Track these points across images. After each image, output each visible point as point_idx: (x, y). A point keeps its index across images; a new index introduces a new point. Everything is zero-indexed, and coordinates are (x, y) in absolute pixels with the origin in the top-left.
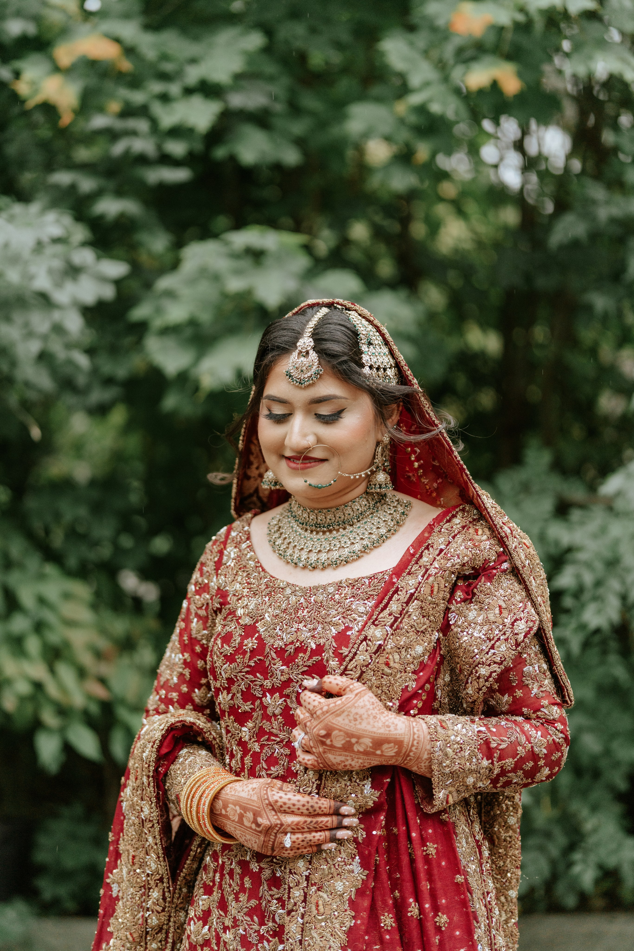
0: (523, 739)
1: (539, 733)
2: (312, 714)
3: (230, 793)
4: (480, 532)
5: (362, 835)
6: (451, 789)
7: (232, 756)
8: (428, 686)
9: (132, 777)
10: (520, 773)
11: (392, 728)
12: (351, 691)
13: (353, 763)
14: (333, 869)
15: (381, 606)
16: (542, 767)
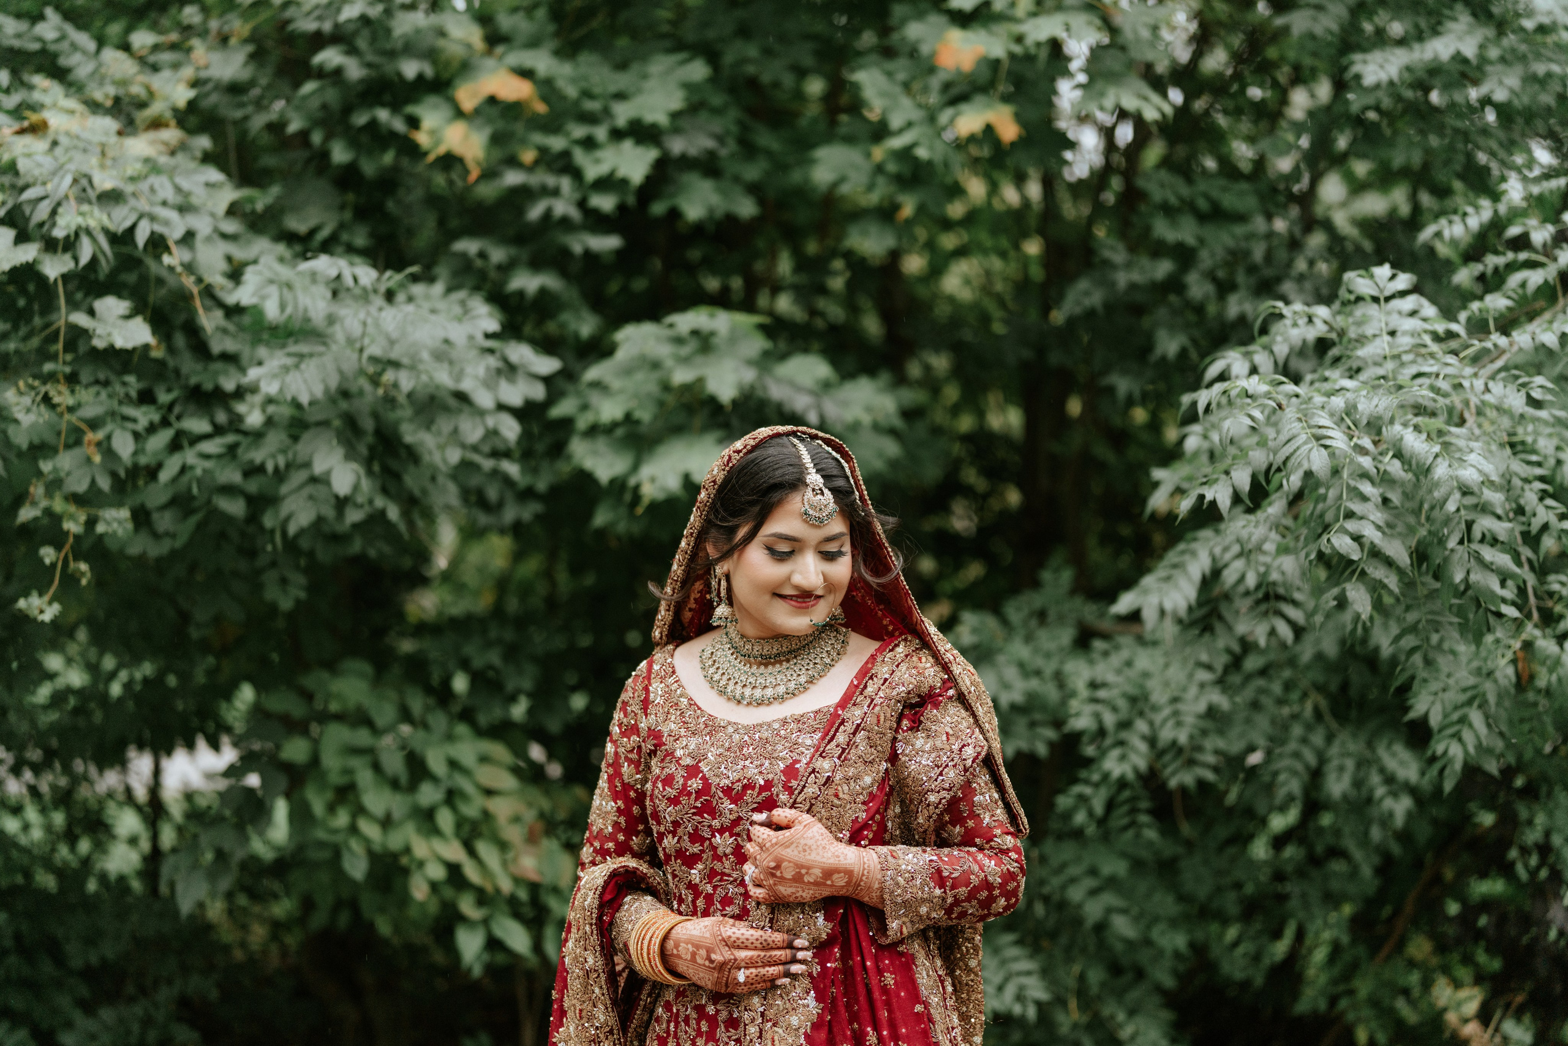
0: (976, 868)
1: (993, 862)
2: (762, 847)
3: (680, 932)
4: (924, 660)
5: (816, 969)
6: (904, 919)
7: (681, 901)
8: (878, 817)
9: (574, 930)
10: (974, 902)
11: (842, 858)
12: (800, 823)
13: (804, 895)
14: (788, 1005)
15: (828, 738)
16: (997, 897)
